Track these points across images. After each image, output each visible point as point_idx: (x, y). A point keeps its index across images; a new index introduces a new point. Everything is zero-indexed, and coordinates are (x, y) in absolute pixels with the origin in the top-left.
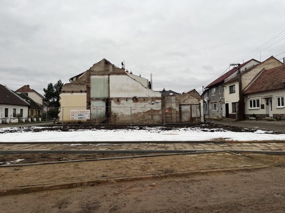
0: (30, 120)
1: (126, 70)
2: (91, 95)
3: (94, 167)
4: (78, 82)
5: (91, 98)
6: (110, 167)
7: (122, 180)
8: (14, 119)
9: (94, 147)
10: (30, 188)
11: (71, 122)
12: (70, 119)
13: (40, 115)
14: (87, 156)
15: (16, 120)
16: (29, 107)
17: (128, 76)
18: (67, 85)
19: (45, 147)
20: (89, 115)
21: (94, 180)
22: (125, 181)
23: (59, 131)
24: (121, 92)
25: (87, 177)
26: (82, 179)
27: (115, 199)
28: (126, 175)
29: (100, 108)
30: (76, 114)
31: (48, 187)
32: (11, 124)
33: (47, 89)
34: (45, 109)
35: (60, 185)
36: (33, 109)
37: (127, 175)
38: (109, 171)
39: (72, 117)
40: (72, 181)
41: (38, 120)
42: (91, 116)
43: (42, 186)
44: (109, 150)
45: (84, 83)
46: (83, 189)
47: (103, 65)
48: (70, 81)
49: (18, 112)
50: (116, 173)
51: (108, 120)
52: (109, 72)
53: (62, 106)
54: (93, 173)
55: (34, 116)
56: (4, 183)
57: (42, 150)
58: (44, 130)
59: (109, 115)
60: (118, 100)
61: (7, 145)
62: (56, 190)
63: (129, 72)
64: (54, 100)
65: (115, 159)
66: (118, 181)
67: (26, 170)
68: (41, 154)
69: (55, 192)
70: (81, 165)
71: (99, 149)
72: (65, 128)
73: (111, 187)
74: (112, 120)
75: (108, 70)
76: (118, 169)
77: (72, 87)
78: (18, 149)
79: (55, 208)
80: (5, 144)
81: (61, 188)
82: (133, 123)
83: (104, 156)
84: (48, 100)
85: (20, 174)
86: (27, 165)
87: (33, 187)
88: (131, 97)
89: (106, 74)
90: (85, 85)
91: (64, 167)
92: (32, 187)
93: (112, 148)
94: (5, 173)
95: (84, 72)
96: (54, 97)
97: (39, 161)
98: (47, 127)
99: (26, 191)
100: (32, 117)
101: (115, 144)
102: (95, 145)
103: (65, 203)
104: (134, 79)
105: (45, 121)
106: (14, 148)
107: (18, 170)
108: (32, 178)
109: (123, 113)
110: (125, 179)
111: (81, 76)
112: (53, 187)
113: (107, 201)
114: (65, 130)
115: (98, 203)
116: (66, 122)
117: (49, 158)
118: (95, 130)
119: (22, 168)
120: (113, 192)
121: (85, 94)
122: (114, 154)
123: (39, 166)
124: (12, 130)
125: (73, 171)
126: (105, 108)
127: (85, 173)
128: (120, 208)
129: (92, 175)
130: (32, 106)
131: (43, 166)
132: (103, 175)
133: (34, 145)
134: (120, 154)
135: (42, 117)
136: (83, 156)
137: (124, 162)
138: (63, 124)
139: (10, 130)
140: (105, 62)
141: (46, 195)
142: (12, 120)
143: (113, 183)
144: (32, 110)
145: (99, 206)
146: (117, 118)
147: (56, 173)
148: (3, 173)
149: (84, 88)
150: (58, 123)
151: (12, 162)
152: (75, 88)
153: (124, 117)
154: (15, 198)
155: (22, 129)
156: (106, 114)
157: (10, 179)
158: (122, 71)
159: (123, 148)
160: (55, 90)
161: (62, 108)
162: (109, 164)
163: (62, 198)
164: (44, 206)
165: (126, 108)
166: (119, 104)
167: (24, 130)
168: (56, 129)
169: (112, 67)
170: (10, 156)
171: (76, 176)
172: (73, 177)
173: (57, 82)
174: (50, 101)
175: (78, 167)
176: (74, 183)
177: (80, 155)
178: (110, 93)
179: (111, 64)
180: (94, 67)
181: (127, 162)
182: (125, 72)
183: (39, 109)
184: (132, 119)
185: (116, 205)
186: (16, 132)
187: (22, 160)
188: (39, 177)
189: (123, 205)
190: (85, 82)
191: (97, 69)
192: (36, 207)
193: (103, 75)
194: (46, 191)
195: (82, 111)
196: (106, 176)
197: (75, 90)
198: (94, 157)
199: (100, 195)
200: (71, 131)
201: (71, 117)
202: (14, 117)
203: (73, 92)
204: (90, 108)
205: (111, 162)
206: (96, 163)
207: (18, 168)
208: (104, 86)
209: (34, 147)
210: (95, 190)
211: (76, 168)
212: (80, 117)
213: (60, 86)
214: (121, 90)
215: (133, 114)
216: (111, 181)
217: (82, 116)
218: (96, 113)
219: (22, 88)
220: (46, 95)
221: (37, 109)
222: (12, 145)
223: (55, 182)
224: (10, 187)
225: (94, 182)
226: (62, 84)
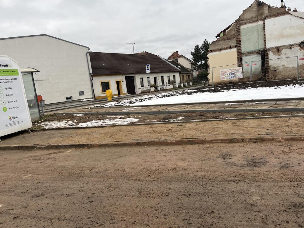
0: (182, 85)
1: (287, 9)
2: (242, 50)
3: (255, 125)
4: (225, 37)
5: (243, 54)
6: (275, 126)
7: (292, 139)
8: (169, 85)
9: (252, 105)
10: (195, 140)
11: (222, 83)
12: (220, 80)
13: (190, 80)
14: (244, 115)
15: (171, 87)
16: (180, 73)
17: (291, 15)
18: (214, 43)
19: (201, 107)
20: (241, 73)
21: (257, 137)
22: (297, 140)
23: (211, 93)
24: (281, 39)
25: (248, 134)
26: (243, 136)
27: (286, 157)
28: (297, 133)
29: (254, 63)
30: (227, 74)
31: (210, 140)
32: (167, 90)
33: (194, 52)
34: (195, 73)
35: (221, 140)
36: (183, 74)
37: (300, 134)
38: (274, 129)
39: (223, 77)
40: (232, 137)
41: (189, 84)
42: (244, 74)
43: (204, 139)
44: (270, 108)
45: (233, 37)
46: (245, 145)
47: (255, 8)
48: (217, 37)
49: (172, 79)
50: (283, 131)
51: (266, 77)
52: (263, 16)
53: (210, 67)
54: (255, 130)
55: (185, 81)
56: (172, 135)
57: (198, 109)
58: (196, 92)
59: (267, 70)
60: (278, 50)
61: (168, 106)
62: (217, 144)
63: (292, 10)
64: (202, 62)
65: (281, 117)
66: (287, 140)
67: (188, 126)
68: (197, 113)
69: (217, 145)
70: (239, 123)
71: (258, 107)
72: (217, 89)
73: (278, 145)
74: (270, 76)
75: (262, 14)
76: (286, 127)
77: (220, 44)
78: (178, 109)
79: (220, 158)
80: (167, 106)
81: (222, 143)
82: (300, 77)
83: (265, 115)
84: (196, 64)
85: (183, 129)
86: (188, 122)
87: (197, 139)
88: (296, 43)
89: (260, 20)
90: (235, 39)
91: (221, 124)
92: (195, 139)
93: (275, 105)
94: (172, 128)
95: (232, 24)
96: (202, 59)
97: (197, 119)
98: (198, 90)
99: (191, 142)
100: (184, 82)
101: (278, 101)
102: (252, 104)
103: (228, 155)
104: (301, 18)
105: (196, 85)
106: (174, 109)
107: (181, 125)
108: (194, 132)
109: (285, 66)
110: (296, 138)
111: (229, 29)
112: (214, 140)
113: (276, 158)
114: (216, 91)
115: (264, 159)
116: (216, 84)
117: (205, 117)
118: (250, 89)
119: (185, 124)
120: (282, 150)
121: (235, 50)
122: (278, 113)
123: (198, 123)
124: (170, 94)
125: (232, 128)
126: (261, 62)
127: (246, 130)
128: (293, 167)
129: (253, 132)
130: (183, 71)
131: (201, 123)
132: (267, 133)
133: (190, 106)
134: (286, 113)
135: (192, 81)
136: (240, 115)
137: (293, 121)
138: (213, 86)
139: (168, 94)
140: (258, 4)
141: (209, 147)
142: (168, 86)
143: (281, 141)
144: (183, 76)
145: (267, 162)
146: (277, 73)
147: (215, 129)
148: (170, 128)
149: (233, 43)
150: (209, 85)
151: (175, 120)
152: (223, 44)
153: (288, 70)
154: (183, 148)
155: (177, 93)
156: (262, 70)
157: (177, 133)
158: (282, 10)
159: (290, 106)
160: (202, 51)
161: (211, 69)
162: (273, 123)
163: (224, 151)
164: (209, 156)
165: (289, 59)
166: (279, 55)
167: (179, 94)
168: (208, 91)
169: (267, 8)
170: (173, 115)
171: (235, 132)
172: (232, 133)
173: (203, 43)
174: (198, 64)
175: (237, 124)
176: (235, 139)
177: (237, 114)
178: (267, 43)
179: (265, 4)
180: (244, 14)
181: (297, 120)
182: (287, 11)
183: (189, 73)
184: (300, 71)
185: (287, 163)
186: (173, 96)
187: (183, 118)
188: (200, 132)
189: (297, 164)
190: (234, 35)
191: (247, 16)
192: (202, 156)
193: (257, 21)
194: (209, 144)
195: (233, 70)
196: (271, 134)
197: (224, 47)
198: (253, 115)
199: (266, 152)
200: (223, 91)
201: (221, 77)
202: (169, 83)
203: (221, 50)
204: (242, 65)
205: (276, 120)
206: (256, 121)
207: (181, 124)
208: (258, 34)
209: (190, 107)
210: (259, 147)
211: (235, 125)
212: (230, 76)
213: (206, 47)
214: (282, 36)
215: (300, 66)
216: (278, 139)
217: (234, 76)
218: (249, 69)
219: (172, 55)
220: (194, 59)
221: (187, 74)
222: (172, 106)
223: (216, 136)
224: (177, 138)
225: (257, 139)
226: (208, 43)
